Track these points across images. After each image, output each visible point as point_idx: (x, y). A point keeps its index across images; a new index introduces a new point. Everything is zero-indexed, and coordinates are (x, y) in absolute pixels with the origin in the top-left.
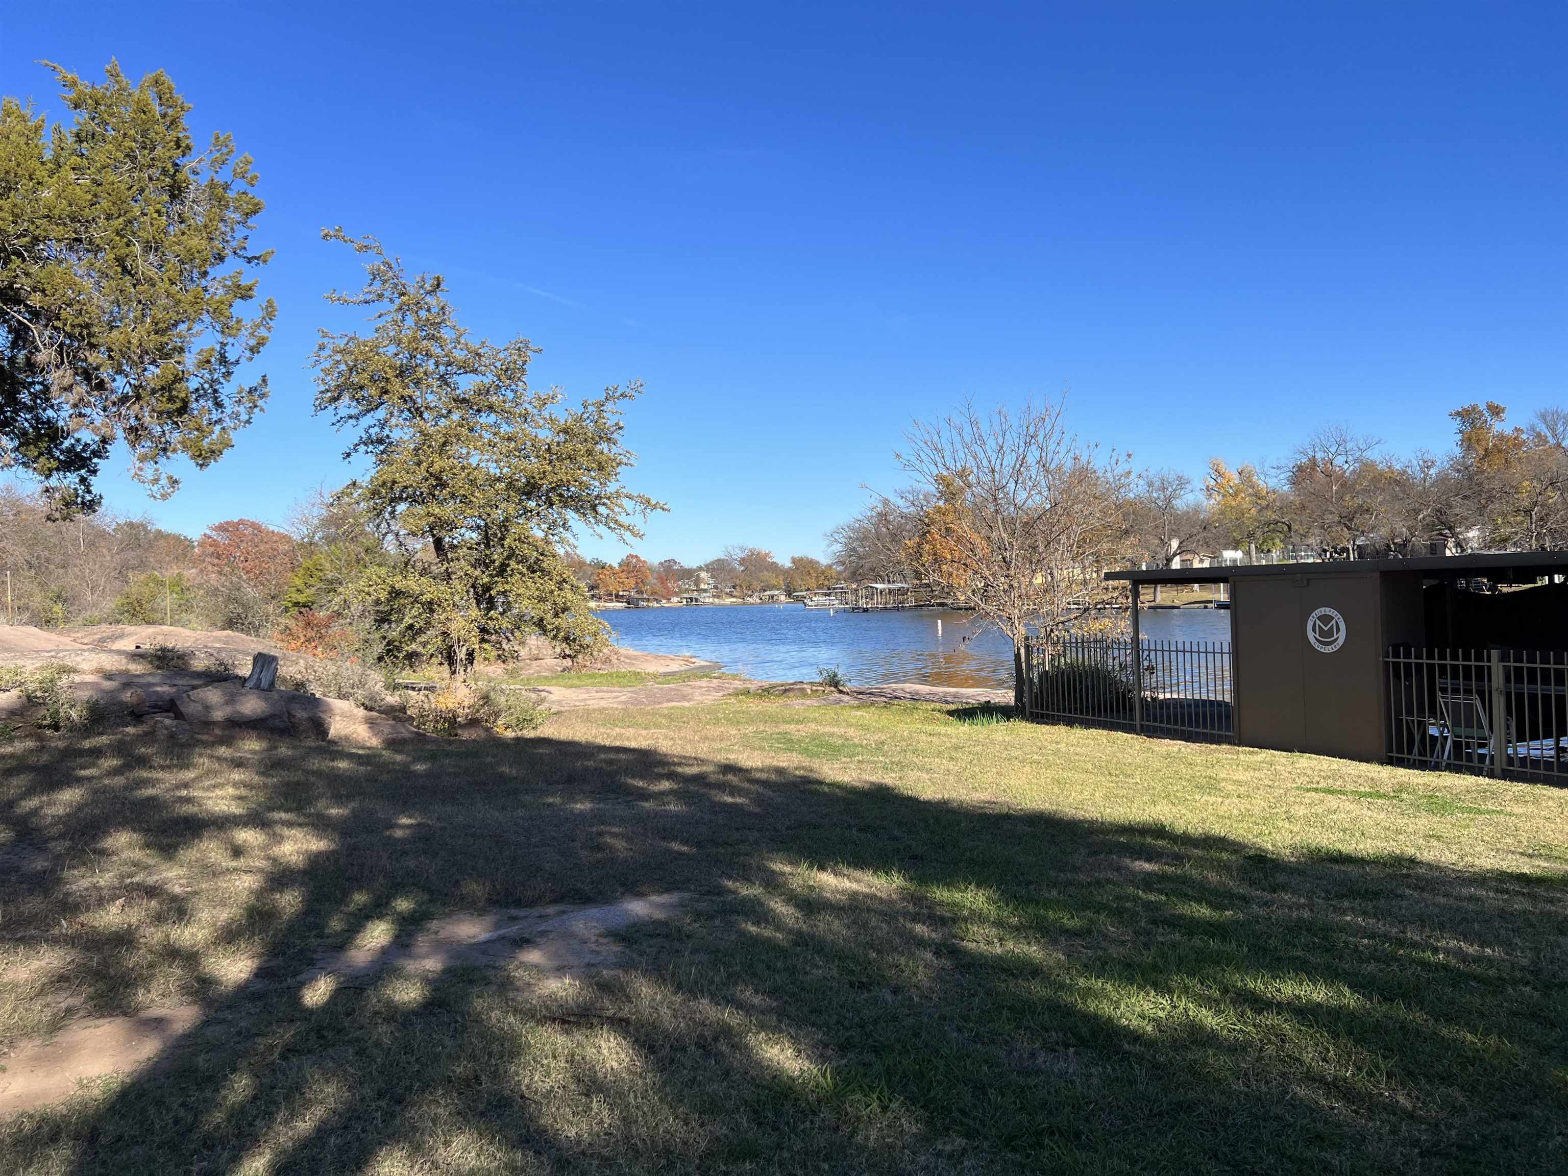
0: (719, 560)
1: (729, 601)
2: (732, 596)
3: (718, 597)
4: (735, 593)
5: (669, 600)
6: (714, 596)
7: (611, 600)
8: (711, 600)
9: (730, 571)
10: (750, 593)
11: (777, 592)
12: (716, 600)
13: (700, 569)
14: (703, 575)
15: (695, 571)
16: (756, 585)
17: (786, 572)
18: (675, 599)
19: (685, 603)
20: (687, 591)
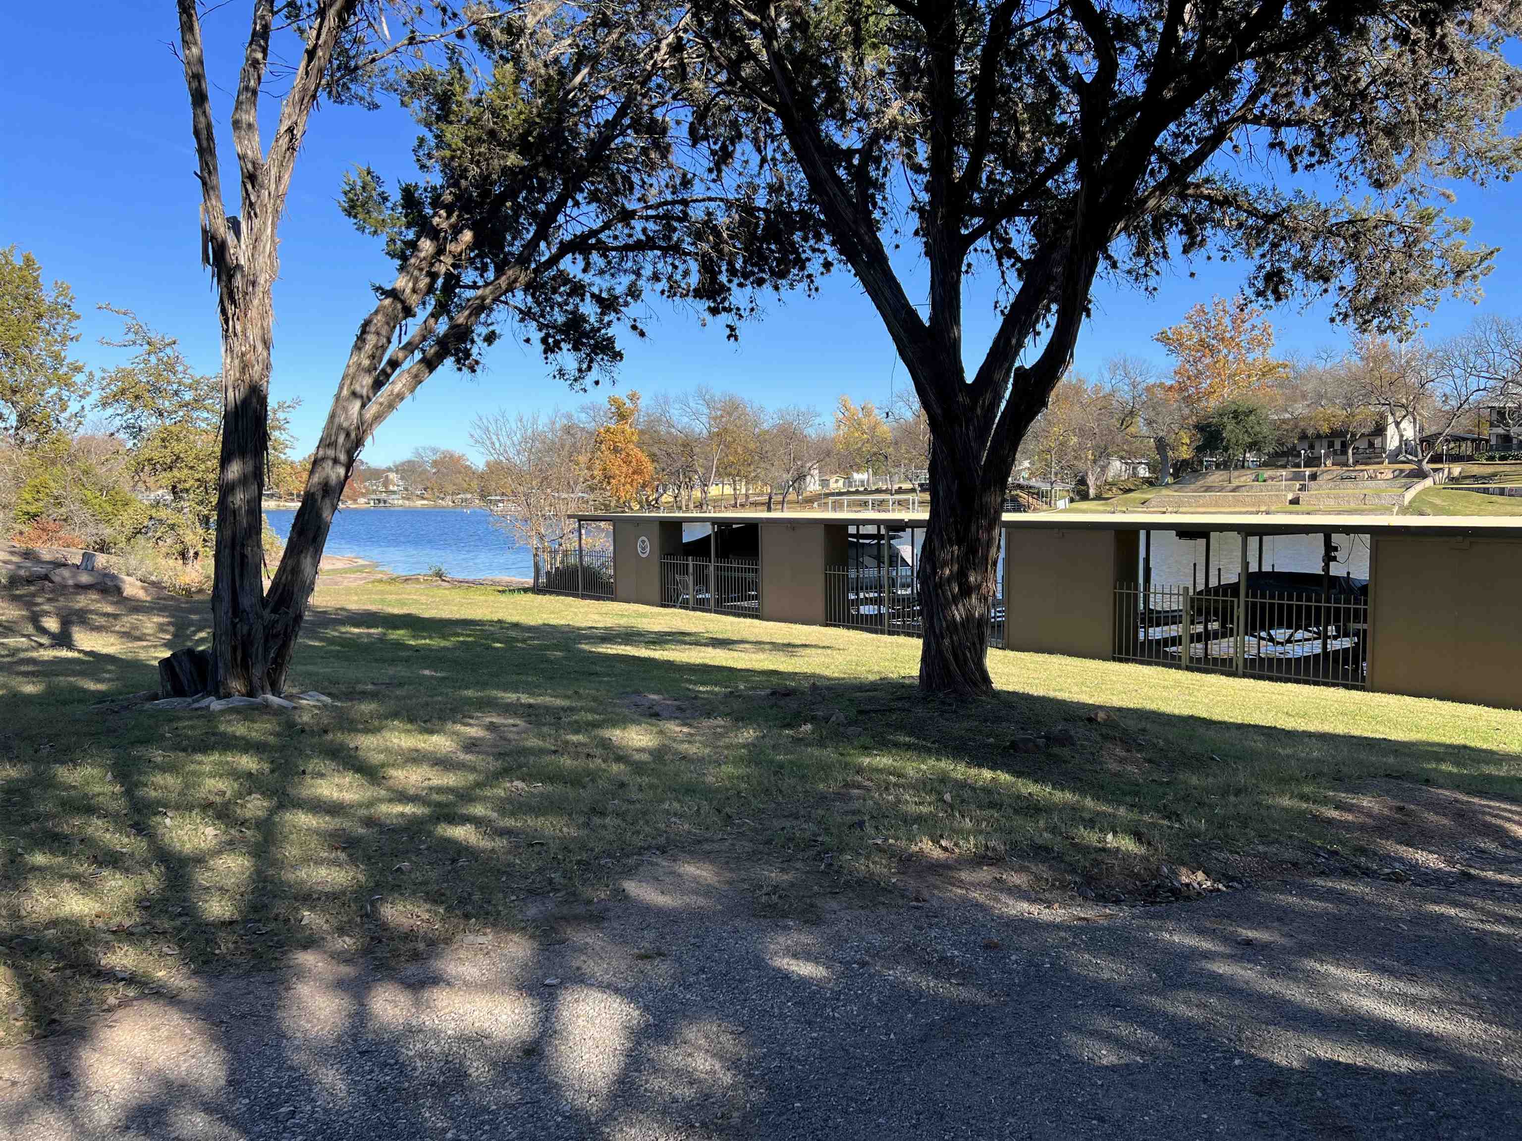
0: (409, 462)
1: (419, 503)
2: (423, 498)
3: (408, 499)
4: (426, 496)
5: (355, 500)
6: (403, 498)
7: (293, 500)
8: (400, 502)
9: (421, 473)
10: (442, 495)
11: (469, 496)
12: (407, 502)
13: (389, 470)
14: (392, 476)
15: (384, 471)
16: (450, 488)
17: (481, 477)
18: (362, 500)
19: (372, 504)
20: (374, 492)
